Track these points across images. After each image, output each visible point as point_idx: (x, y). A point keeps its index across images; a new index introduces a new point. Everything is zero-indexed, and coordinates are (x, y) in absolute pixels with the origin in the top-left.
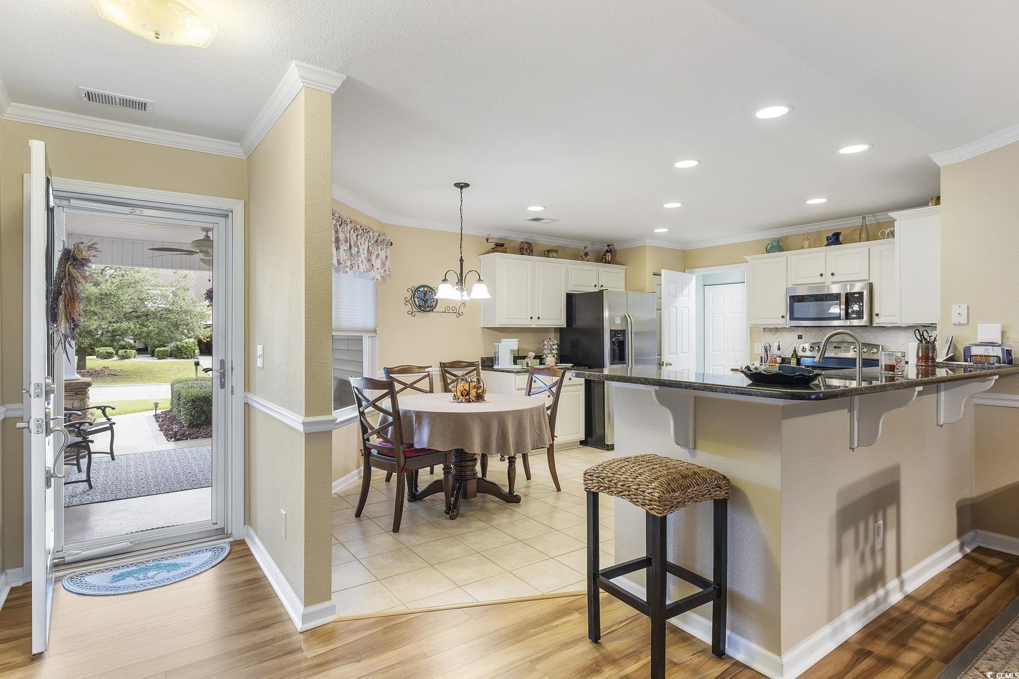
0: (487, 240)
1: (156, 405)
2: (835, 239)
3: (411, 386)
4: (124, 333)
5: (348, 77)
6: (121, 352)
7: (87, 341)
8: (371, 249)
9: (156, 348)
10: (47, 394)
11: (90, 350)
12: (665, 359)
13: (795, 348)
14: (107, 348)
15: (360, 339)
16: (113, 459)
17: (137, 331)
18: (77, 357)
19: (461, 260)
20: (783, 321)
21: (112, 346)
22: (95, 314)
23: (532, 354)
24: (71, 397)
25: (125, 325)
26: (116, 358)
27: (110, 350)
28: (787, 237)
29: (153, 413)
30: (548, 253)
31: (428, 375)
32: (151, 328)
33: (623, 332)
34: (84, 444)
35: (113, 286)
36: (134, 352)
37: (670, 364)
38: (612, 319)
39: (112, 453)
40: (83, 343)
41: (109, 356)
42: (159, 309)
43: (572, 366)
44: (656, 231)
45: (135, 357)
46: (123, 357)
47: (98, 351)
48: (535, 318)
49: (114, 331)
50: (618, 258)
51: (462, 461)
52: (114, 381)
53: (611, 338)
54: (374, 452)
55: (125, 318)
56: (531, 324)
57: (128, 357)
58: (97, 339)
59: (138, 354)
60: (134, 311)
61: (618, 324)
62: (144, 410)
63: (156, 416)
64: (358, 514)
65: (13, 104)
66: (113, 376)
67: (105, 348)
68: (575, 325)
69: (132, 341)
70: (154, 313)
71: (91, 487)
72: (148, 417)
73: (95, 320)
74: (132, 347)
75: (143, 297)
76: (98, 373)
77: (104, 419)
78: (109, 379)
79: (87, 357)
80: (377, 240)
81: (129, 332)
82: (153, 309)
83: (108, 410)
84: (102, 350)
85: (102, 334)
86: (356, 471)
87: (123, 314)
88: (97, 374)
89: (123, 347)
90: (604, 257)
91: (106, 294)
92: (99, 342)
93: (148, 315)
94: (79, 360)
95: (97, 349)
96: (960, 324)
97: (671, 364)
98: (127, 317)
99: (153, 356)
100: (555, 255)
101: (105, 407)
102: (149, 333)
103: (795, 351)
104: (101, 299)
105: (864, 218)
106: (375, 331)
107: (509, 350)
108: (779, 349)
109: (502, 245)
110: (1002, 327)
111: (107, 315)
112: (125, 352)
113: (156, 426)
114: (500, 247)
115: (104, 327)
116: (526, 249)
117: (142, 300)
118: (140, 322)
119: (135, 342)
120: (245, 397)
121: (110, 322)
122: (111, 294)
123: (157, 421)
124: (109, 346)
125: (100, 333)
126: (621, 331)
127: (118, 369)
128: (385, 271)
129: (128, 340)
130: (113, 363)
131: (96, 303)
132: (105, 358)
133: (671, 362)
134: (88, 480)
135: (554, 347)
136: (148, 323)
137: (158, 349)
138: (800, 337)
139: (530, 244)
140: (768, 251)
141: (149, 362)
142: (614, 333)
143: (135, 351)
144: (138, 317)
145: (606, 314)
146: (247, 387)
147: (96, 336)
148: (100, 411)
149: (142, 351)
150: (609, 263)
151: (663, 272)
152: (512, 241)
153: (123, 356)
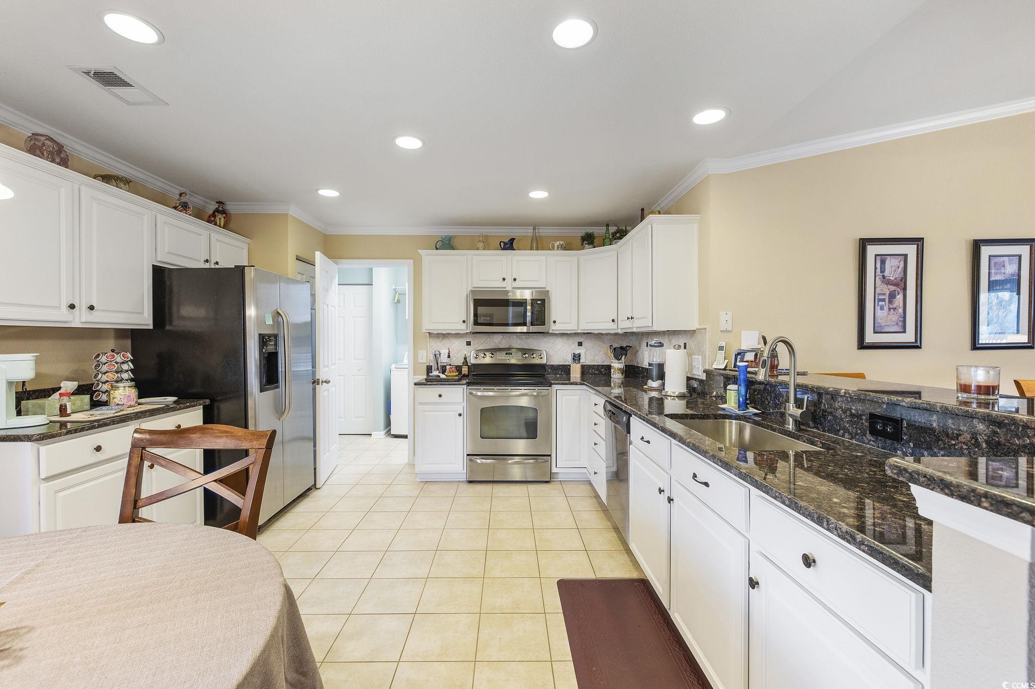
2: (509, 245)
12: (321, 375)
13: (465, 355)
20: (464, 326)
23: (69, 386)
28: (455, 237)
30: (106, 180)
33: (276, 337)
37: (327, 382)
38: (258, 319)
43: (175, 402)
44: (322, 192)
48: (81, 307)
50: (236, 225)
53: (259, 348)
56: (71, 319)
61: (269, 325)
68: (171, 324)
90: (213, 219)
96: (726, 331)
97: (329, 382)
100: (124, 187)
103: (465, 359)
105: (534, 229)
108: (449, 357)
126: (273, 336)
133: (329, 379)
135: (125, 367)
138: (469, 344)
140: (438, 249)
142: (264, 340)
145: (252, 308)
151: (318, 256)
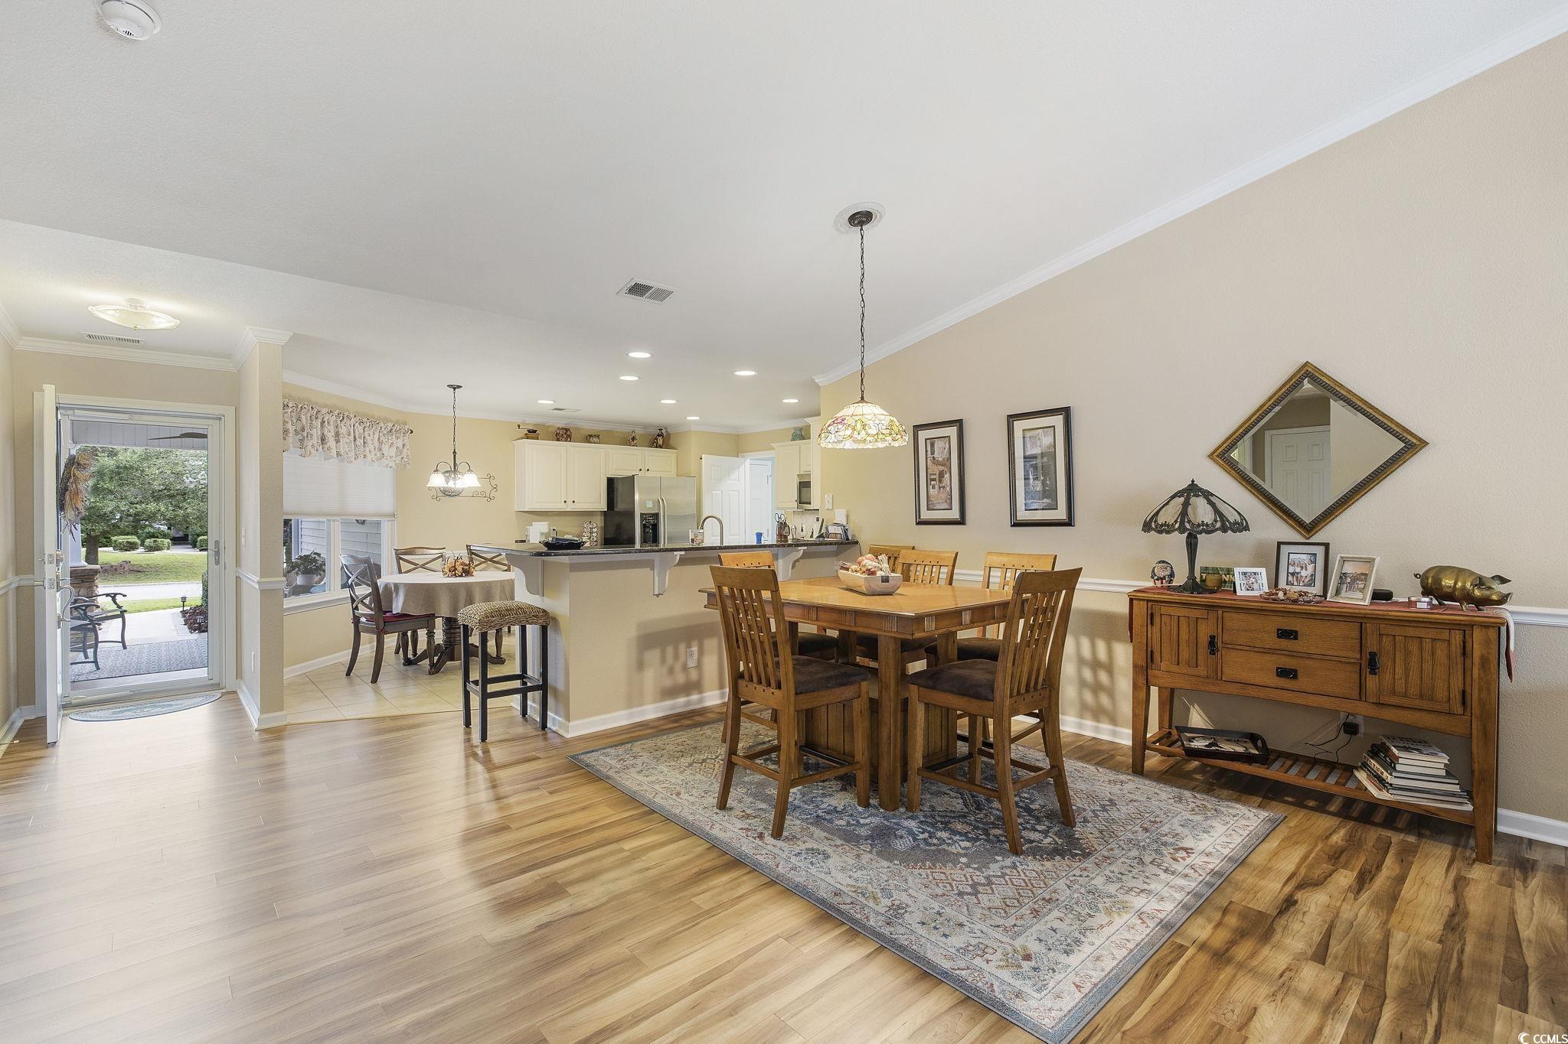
0: (519, 426)
1: (184, 599)
3: (423, 566)
4: (152, 517)
5: (294, 333)
6: (148, 542)
7: (100, 527)
8: (381, 439)
9: (198, 536)
10: (58, 561)
11: (105, 540)
14: (128, 537)
15: (378, 523)
16: (125, 647)
17: (169, 515)
18: (85, 549)
19: (454, 452)
21: (136, 533)
22: (111, 492)
24: (77, 585)
25: (152, 507)
26: (141, 550)
27: (134, 539)
29: (181, 609)
30: (589, 438)
31: (442, 556)
32: (189, 511)
33: (656, 516)
34: (91, 626)
35: (135, 456)
36: (167, 541)
38: (643, 503)
39: (123, 642)
40: (94, 530)
41: (131, 547)
42: (200, 486)
45: (168, 549)
46: (151, 549)
47: (116, 541)
48: (570, 501)
49: (137, 514)
50: (672, 442)
51: (450, 628)
52: (138, 579)
53: (642, 521)
54: (363, 619)
55: (153, 497)
56: (565, 508)
57: (158, 549)
58: (114, 525)
59: (174, 544)
60: (165, 489)
61: (650, 507)
62: (170, 608)
63: (184, 613)
64: (348, 674)
65: (24, 338)
66: (138, 572)
67: (125, 537)
68: (614, 508)
69: (164, 528)
70: (194, 492)
71: (98, 668)
72: (173, 614)
73: (111, 500)
74: (165, 536)
75: (178, 470)
76: (116, 569)
77: (114, 607)
78: (131, 576)
79: (100, 549)
80: (391, 430)
81: (159, 516)
82: (192, 486)
83: (119, 598)
84: (121, 539)
85: (121, 518)
86: (368, 646)
87: (151, 492)
88: (114, 571)
89: (152, 536)
90: (655, 441)
91: (125, 467)
92: (117, 529)
93: (185, 494)
94: (88, 553)
95: (114, 538)
96: (829, 509)
98: (157, 497)
99: (194, 546)
100: (595, 440)
101: (116, 594)
102: (186, 516)
104: (119, 473)
106: (394, 515)
107: (539, 534)
109: (535, 432)
110: (847, 512)
111: (128, 493)
112: (155, 541)
113: (182, 620)
114: (532, 434)
115: (123, 509)
116: (564, 434)
117: (178, 475)
118: (173, 503)
119: (169, 528)
120: (236, 572)
121: (131, 503)
122: (132, 467)
123: (184, 617)
124: (132, 534)
125: (117, 517)
126: (653, 514)
127: (143, 563)
128: (402, 458)
129: (158, 526)
130: (138, 556)
131: (111, 478)
132: (126, 550)
134: (95, 662)
135: (594, 530)
136: (184, 504)
137: (201, 538)
139: (567, 430)
140: (793, 439)
141: (188, 555)
142: (645, 516)
143: (169, 540)
144: (171, 496)
145: (637, 497)
146: (238, 562)
147: (113, 521)
148: (110, 599)
149: (179, 541)
150: (661, 447)
151: (704, 457)
152: (549, 426)
153: (151, 547)
